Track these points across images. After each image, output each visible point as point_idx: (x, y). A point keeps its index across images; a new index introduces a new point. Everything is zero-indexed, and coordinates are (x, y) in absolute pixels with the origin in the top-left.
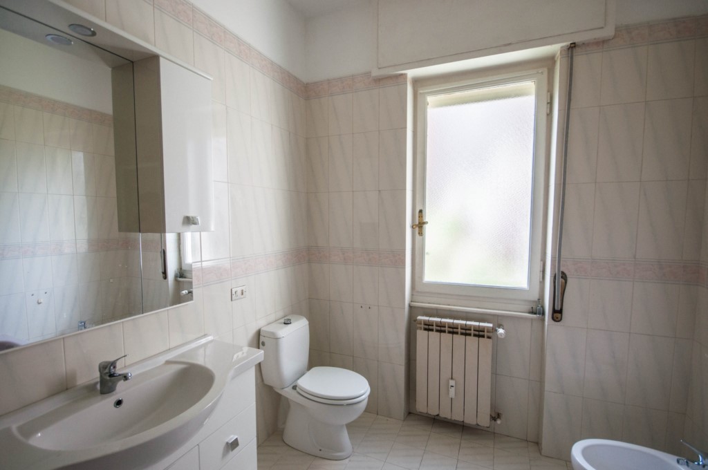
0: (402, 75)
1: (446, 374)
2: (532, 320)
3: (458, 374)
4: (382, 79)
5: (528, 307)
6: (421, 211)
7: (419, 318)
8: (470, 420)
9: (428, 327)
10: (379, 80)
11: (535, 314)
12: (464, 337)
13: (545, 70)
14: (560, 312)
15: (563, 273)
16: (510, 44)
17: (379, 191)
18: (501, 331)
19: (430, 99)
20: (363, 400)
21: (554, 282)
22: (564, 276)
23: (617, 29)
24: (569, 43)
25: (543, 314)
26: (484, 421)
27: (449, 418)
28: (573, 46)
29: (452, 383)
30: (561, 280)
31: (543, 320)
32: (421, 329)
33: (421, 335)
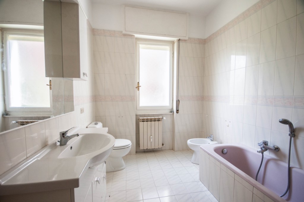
0: (133, 35)
1: (149, 134)
2: (171, 114)
3: (153, 134)
4: (126, 35)
5: (169, 111)
6: (138, 82)
7: (140, 118)
8: (157, 147)
9: (143, 121)
10: (125, 35)
11: (172, 112)
12: (154, 122)
13: (172, 44)
14: (178, 110)
15: (179, 100)
16: (165, 35)
17: (126, 75)
18: (164, 118)
19: (141, 46)
20: (130, 146)
21: (177, 103)
22: (179, 101)
23: (189, 38)
24: (179, 39)
25: (173, 112)
26: (161, 146)
27: (150, 148)
28: (179, 40)
29: (151, 137)
30: (178, 102)
31: (173, 114)
32: (141, 121)
33: (141, 124)
